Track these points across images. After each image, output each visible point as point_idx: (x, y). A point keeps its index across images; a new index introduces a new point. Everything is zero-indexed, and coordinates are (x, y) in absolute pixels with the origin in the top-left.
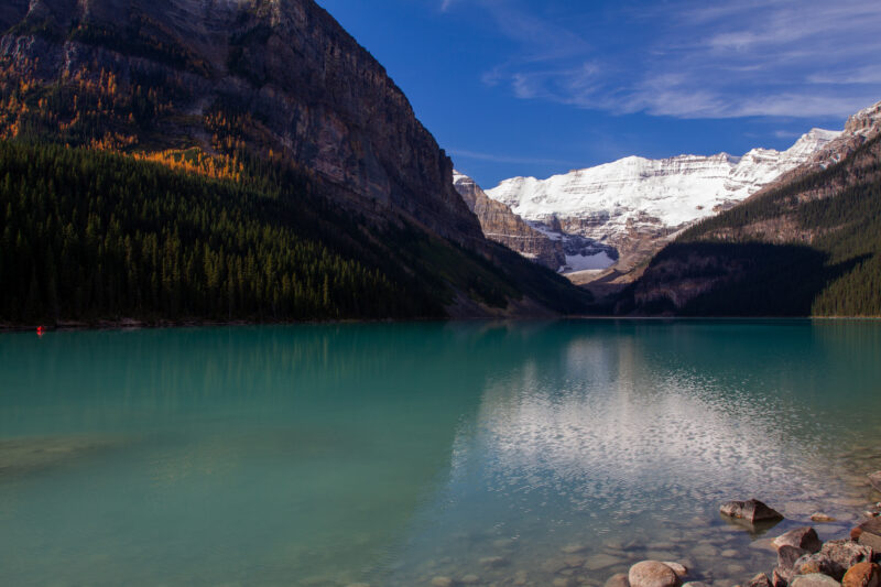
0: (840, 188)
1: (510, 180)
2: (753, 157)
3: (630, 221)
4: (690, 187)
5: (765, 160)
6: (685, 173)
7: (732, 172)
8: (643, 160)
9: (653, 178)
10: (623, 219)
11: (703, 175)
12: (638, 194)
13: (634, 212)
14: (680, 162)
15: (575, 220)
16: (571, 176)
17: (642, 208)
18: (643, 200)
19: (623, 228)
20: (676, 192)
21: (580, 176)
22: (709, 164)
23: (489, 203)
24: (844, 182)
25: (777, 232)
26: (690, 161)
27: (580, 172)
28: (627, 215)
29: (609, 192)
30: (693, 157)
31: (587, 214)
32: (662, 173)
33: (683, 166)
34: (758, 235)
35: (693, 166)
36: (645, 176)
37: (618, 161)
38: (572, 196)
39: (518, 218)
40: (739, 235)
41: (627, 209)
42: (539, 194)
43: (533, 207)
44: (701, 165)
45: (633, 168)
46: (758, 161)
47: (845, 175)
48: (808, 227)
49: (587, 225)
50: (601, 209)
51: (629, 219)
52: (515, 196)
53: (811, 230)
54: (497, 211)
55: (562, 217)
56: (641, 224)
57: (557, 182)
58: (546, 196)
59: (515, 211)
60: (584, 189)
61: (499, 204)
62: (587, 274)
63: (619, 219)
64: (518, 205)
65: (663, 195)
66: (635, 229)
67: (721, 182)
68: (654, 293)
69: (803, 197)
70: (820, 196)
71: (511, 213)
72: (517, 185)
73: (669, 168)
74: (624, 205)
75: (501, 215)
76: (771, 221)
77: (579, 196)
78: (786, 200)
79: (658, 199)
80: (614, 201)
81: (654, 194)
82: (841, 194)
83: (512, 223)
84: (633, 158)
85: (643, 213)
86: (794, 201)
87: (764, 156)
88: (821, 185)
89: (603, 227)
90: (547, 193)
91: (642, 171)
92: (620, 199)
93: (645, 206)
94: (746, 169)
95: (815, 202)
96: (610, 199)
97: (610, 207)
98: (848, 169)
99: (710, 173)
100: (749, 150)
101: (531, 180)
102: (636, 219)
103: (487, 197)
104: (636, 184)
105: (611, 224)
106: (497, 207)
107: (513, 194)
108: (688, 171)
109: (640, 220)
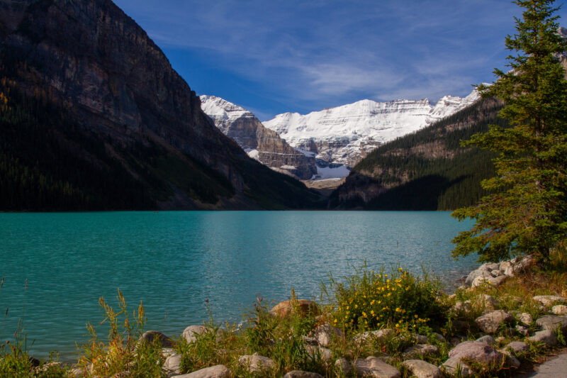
0: (473, 122)
1: (282, 115)
2: (445, 101)
3: (362, 144)
4: (404, 122)
5: (452, 104)
6: (401, 112)
7: (431, 111)
8: (373, 103)
9: (379, 115)
10: (357, 143)
11: (413, 113)
12: (369, 126)
13: (365, 138)
14: (398, 104)
15: (325, 143)
16: (324, 112)
17: (370, 136)
18: (372, 130)
19: (357, 149)
20: (394, 125)
21: (330, 112)
22: (418, 106)
23: (264, 130)
24: (475, 118)
25: (432, 152)
26: (404, 104)
27: (330, 110)
28: (361, 140)
29: (349, 124)
30: (407, 101)
31: (333, 139)
32: (386, 111)
33: (400, 107)
34: (421, 154)
35: (407, 107)
36: (374, 113)
37: (356, 103)
38: (324, 126)
39: (284, 141)
40: (408, 154)
41: (361, 136)
42: (301, 125)
43: (297, 134)
44: (412, 106)
45: (366, 108)
46: (448, 104)
47: (477, 113)
48: (451, 149)
49: (333, 147)
50: (344, 135)
51: (362, 143)
52: (285, 126)
53: (453, 151)
54: (270, 137)
55: (316, 141)
56: (369, 146)
57: (314, 117)
58: (306, 127)
59: (283, 136)
60: (332, 122)
61: (271, 131)
62: (331, 181)
63: (355, 143)
64: (286, 133)
65: (386, 126)
66: (365, 149)
67: (424, 118)
68: (351, 193)
69: (449, 128)
70: (460, 128)
71: (279, 138)
72: (287, 118)
73: (390, 108)
74: (359, 133)
75: (272, 139)
76: (428, 145)
77: (329, 127)
78: (439, 129)
79: (382, 129)
80: (352, 130)
81: (379, 126)
82: (473, 126)
83: (279, 144)
84: (366, 101)
85: (371, 139)
86: (444, 131)
87: (452, 101)
88: (461, 120)
89: (344, 148)
90: (307, 124)
91: (372, 110)
92: (357, 129)
93: (373, 134)
94: (440, 110)
95: (457, 132)
96: (350, 129)
97: (349, 134)
98: (479, 109)
99: (417, 112)
100: (443, 97)
101: (296, 115)
102: (366, 142)
103: (263, 126)
104: (368, 119)
105: (350, 146)
106: (269, 133)
107: (284, 124)
108: (403, 110)
109: (368, 144)
